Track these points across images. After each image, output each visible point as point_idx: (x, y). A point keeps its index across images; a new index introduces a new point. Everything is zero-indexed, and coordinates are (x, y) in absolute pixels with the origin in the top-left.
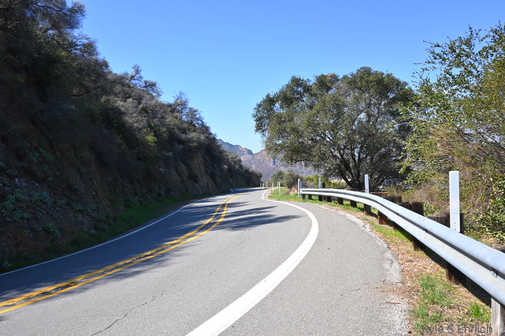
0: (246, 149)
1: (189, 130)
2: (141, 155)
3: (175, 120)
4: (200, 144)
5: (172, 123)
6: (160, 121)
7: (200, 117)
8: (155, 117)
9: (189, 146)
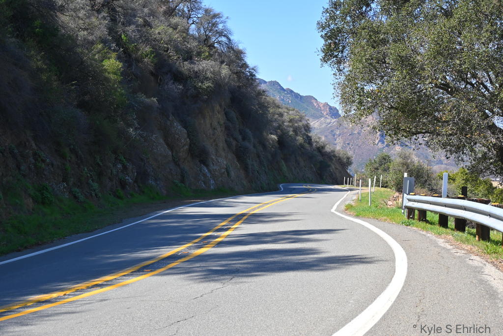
0: (326, 104)
1: (199, 54)
2: (87, 98)
3: (171, 30)
4: (219, 85)
5: (165, 38)
6: (139, 31)
7: (225, 29)
8: (130, 23)
9: (195, 88)
